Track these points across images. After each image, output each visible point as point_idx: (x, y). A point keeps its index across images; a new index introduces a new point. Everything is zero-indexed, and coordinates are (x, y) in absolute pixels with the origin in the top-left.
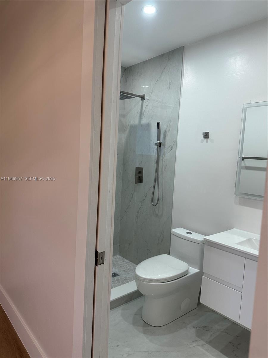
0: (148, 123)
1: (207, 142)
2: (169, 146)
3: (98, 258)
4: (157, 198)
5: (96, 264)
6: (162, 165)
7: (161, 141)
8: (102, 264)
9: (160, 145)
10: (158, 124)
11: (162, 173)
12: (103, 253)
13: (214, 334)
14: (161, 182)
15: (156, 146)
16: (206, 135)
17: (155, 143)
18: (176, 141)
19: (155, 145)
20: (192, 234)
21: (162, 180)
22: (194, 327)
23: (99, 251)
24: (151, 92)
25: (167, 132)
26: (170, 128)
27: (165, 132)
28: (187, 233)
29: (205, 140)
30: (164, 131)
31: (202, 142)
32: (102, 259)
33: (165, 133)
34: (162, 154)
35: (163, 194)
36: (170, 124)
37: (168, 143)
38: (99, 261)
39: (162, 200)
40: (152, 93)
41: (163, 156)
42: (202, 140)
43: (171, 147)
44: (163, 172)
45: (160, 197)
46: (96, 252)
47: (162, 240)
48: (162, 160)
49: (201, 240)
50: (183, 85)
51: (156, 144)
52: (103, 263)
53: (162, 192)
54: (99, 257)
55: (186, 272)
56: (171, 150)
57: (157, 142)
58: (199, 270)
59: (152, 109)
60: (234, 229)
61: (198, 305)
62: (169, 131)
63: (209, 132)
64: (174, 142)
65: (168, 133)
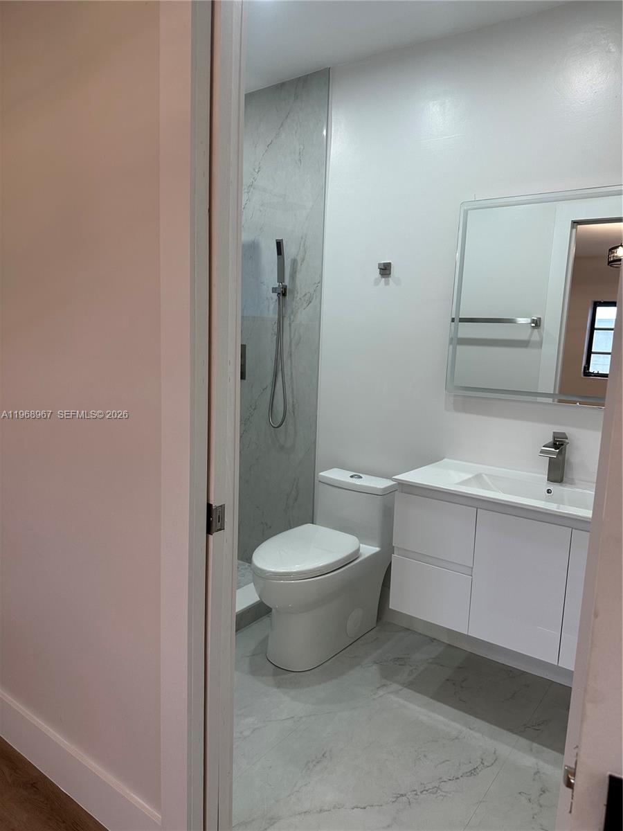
0: (254, 242)
1: (387, 284)
2: (306, 295)
3: (213, 519)
4: (281, 409)
5: (209, 531)
6: (290, 337)
7: (287, 282)
8: (220, 530)
9: (283, 293)
10: (279, 245)
11: (291, 355)
12: (222, 507)
13: (415, 669)
14: (290, 374)
15: (275, 296)
16: (385, 270)
17: (273, 288)
18: (321, 282)
19: (273, 292)
20: (361, 477)
21: (291, 368)
22: (375, 663)
23: (214, 503)
24: (257, 171)
25: (299, 264)
26: (305, 253)
27: (294, 262)
28: (352, 477)
29: (383, 279)
30: (292, 260)
31: (376, 283)
32: (221, 519)
33: (294, 264)
34: (289, 311)
35: (295, 401)
36: (304, 244)
37: (302, 285)
38: (215, 525)
39: (292, 414)
40: (259, 171)
41: (292, 317)
42: (376, 279)
43: (308, 295)
44: (293, 350)
45: (289, 407)
46: (209, 506)
47: (296, 499)
48: (290, 325)
49: (382, 487)
50: (331, 157)
51: (274, 290)
52: (222, 528)
53: (293, 397)
54: (214, 516)
55: (356, 554)
56: (310, 302)
57: (276, 285)
58: (378, 547)
59: (262, 209)
60: (445, 460)
61: (377, 620)
62: (303, 260)
63: (390, 263)
64: (316, 285)
65: (301, 264)
